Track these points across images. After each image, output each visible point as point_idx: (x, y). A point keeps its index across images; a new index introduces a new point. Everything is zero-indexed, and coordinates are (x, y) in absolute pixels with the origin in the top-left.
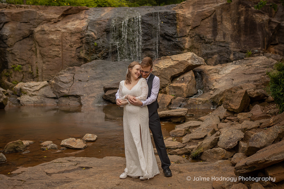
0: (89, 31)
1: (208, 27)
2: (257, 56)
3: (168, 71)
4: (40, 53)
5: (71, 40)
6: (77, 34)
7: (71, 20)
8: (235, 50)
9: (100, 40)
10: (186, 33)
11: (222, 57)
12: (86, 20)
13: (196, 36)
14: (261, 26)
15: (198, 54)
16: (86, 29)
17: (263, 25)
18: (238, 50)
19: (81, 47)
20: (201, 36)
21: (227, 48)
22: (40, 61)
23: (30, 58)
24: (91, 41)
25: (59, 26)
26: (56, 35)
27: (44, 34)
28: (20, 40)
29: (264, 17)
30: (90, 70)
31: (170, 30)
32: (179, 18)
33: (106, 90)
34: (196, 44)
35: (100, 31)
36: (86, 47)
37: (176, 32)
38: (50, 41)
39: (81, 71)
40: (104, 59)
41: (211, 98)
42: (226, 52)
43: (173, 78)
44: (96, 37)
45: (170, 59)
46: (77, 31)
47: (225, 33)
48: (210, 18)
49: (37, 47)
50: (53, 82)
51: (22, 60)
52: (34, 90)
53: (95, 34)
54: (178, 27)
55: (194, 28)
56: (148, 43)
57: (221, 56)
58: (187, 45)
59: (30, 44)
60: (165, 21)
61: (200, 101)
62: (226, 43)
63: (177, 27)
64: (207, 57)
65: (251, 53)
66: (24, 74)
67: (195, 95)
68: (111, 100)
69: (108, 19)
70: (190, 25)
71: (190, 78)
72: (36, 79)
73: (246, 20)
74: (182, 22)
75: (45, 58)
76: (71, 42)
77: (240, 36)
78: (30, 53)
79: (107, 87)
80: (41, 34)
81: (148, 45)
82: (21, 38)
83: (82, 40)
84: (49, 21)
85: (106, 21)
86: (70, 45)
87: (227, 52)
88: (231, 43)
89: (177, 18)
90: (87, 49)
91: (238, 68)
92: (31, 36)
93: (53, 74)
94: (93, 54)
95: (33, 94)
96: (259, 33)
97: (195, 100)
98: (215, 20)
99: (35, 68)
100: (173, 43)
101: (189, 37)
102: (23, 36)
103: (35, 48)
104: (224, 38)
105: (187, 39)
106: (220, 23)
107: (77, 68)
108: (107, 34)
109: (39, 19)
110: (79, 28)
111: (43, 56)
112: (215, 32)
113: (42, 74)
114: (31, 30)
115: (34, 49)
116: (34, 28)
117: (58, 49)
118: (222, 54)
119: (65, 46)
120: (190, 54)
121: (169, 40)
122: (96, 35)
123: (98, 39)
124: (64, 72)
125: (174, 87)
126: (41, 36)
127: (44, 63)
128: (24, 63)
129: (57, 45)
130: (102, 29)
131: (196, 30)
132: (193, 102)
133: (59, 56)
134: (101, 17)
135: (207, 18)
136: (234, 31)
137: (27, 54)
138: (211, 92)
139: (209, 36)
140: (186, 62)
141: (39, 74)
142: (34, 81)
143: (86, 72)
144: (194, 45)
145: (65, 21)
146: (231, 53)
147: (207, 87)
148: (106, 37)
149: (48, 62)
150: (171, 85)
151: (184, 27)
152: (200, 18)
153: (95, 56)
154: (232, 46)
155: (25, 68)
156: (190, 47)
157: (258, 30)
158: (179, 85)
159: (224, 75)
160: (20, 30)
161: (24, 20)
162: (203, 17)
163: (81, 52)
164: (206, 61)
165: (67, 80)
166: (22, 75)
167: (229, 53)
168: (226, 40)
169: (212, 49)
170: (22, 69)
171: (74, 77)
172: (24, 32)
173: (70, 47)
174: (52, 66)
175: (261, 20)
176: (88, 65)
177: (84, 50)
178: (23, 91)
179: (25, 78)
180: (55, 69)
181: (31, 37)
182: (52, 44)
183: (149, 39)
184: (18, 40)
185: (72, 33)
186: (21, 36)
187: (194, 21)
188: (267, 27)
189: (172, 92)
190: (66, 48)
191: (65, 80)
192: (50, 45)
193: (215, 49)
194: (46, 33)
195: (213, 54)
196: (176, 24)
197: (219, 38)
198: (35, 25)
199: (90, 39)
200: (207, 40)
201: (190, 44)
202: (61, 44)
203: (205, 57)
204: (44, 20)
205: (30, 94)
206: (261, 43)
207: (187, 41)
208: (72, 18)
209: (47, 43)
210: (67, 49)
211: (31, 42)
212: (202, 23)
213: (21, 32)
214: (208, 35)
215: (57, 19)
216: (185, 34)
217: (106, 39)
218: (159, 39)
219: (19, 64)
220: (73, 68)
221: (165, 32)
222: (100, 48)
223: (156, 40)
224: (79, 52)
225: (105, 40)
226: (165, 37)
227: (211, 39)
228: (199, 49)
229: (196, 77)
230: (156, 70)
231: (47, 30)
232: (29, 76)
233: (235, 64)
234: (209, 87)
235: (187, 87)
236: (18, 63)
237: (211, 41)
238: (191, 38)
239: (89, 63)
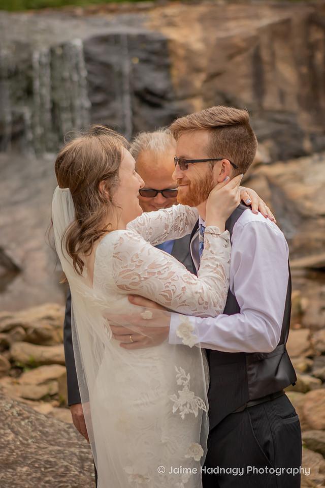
1: (242, 76)
8: (312, 129)
11: (284, 146)
13: (218, 98)
18: (320, 129)
20: (229, 98)
21: (293, 125)
32: (175, 51)
42: (291, 136)
47: (284, 92)
48: (245, 54)
54: (174, 73)
57: (280, 144)
62: (289, 115)
63: (171, 74)
70: (203, 70)
74: (183, 61)
87: (294, 135)
88: (299, 113)
98: (257, 59)
101: (200, 98)
104: (283, 103)
105: (198, 103)
106: (270, 66)
112: (259, 86)
118: (283, 140)
131: (218, 81)
135: (240, 53)
136: (304, 86)
146: (303, 136)
151: (189, 73)
152: (224, 53)
154: (304, 121)
167: (299, 136)
168: (288, 107)
187: (212, 61)
196: (169, 66)
197: (271, 101)
212: (229, 65)
216: (192, 91)
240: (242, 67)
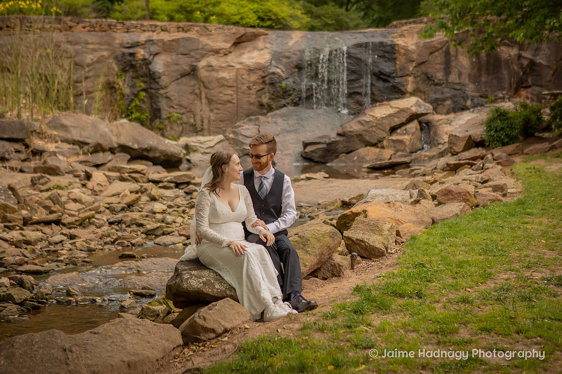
0: (273, 68)
1: (438, 64)
2: (501, 102)
3: (386, 120)
4: (207, 98)
5: (249, 79)
6: (258, 72)
7: (246, 52)
8: (474, 94)
9: (289, 80)
10: (409, 70)
11: (456, 103)
12: (267, 51)
13: (422, 76)
14: (508, 63)
15: (425, 100)
16: (269, 64)
17: (510, 62)
18: (477, 94)
19: (263, 89)
20: (429, 76)
21: (463, 91)
22: (206, 108)
23: (191, 104)
24: (278, 81)
25: (232, 59)
26: (229, 73)
27: (212, 71)
28: (178, 79)
29: (512, 51)
30: (280, 121)
31: (386, 67)
32: (399, 50)
33: (306, 145)
34: (422, 87)
35: (289, 67)
36: (270, 89)
37: (395, 70)
38: (220, 81)
39: (268, 122)
40: (294, 106)
41: (439, 153)
42: (461, 97)
43: (393, 130)
44: (284, 75)
45: (388, 106)
46: (257, 68)
47: (461, 73)
48: (441, 51)
49: (203, 89)
50: (232, 136)
51: (182, 108)
52: (208, 146)
53: (282, 71)
54: (398, 62)
55: (420, 64)
56: (357, 85)
57: (454, 102)
58: (410, 88)
59: (191, 85)
60: (380, 55)
61: (426, 156)
62: (462, 85)
63: (396, 63)
64: (437, 104)
65: (493, 98)
66: (184, 126)
67: (419, 150)
68: (313, 158)
69: (299, 51)
70: (414, 61)
71: (414, 130)
72: (199, 133)
73: (488, 55)
74: (403, 56)
75: (213, 105)
76: (249, 82)
77: (480, 76)
78: (192, 97)
79: (308, 142)
80: (207, 71)
81: (357, 87)
82: (179, 76)
83: (264, 79)
84: (216, 52)
85: (298, 53)
86: (247, 87)
87: (463, 97)
88: (468, 85)
89: (396, 50)
90: (272, 92)
91: (475, 118)
92: (192, 73)
93: (224, 127)
94: (281, 100)
95: (207, 151)
96: (505, 72)
97: (420, 155)
98: (447, 53)
99: (200, 119)
100: (391, 84)
101: (412, 77)
102: (181, 73)
103: (199, 91)
104: (460, 79)
105: (410, 79)
106: (454, 58)
107: (262, 118)
108: (299, 71)
109: (203, 49)
110: (260, 63)
111: (210, 101)
112: (447, 70)
113: (209, 127)
114: (193, 66)
115: (197, 91)
116: (196, 62)
117: (232, 93)
118: (456, 100)
119: (240, 88)
120: (414, 100)
121: (385, 81)
122: (284, 73)
123: (287, 78)
124: (244, 123)
125: (394, 141)
126: (207, 74)
127: (211, 111)
128: (184, 111)
129: (230, 87)
130: (291, 65)
131: (423, 67)
132: (418, 157)
133: (233, 102)
134: (289, 48)
135: (437, 51)
136: (473, 68)
137: (188, 99)
138: (440, 146)
139: (440, 75)
140: (409, 109)
141: (205, 127)
142: (197, 135)
143: (275, 123)
144: (419, 87)
145: (238, 53)
146: (467, 98)
147: (435, 142)
148: (298, 77)
149: (218, 109)
150: (390, 138)
151: (406, 63)
152: (428, 51)
153: (283, 102)
154: (470, 89)
155: (185, 118)
156: (414, 91)
157: (503, 68)
158: (400, 138)
159: (457, 126)
160: (177, 64)
161: (182, 50)
162: (432, 50)
163: (263, 96)
164: (435, 109)
165: (251, 134)
166: (181, 128)
167: (465, 98)
168: (462, 81)
169: (443, 93)
170: (181, 120)
171: (260, 130)
172: (182, 68)
173: (247, 89)
174: (223, 115)
175: (507, 55)
176: (276, 114)
177: (267, 94)
178: (191, 149)
179: (185, 133)
180: (228, 120)
181: (193, 75)
182: (223, 85)
183: (359, 79)
184: (174, 78)
185: (251, 70)
186: (179, 74)
187: (419, 55)
188: (515, 64)
189: (391, 146)
190: (242, 91)
191: (248, 133)
192: (220, 87)
193: (448, 92)
194: (213, 70)
195: (444, 100)
196: (395, 59)
197: (453, 78)
198: (198, 59)
199: (276, 79)
200: (436, 81)
201: (414, 86)
202: (235, 85)
203: (434, 104)
204: (210, 52)
205: (203, 152)
206: (506, 85)
207: (410, 83)
208: (246, 47)
209: (217, 83)
210: (243, 93)
211: (193, 82)
212: (430, 57)
213: (179, 67)
214: (438, 74)
215: (228, 50)
216: (407, 73)
217: (297, 78)
218: (371, 78)
219: (177, 113)
220: (256, 118)
221: (380, 70)
222: (290, 90)
223: (367, 80)
224: (260, 97)
225: (297, 80)
226: (380, 76)
227: (442, 80)
228: (426, 94)
229: (421, 129)
230: (372, 119)
231: (216, 66)
232: (191, 129)
233: (473, 112)
234: (437, 141)
235: (410, 141)
236: (175, 110)
237: (442, 82)
238: (415, 78)
239: (278, 112)
240: (439, 58)
